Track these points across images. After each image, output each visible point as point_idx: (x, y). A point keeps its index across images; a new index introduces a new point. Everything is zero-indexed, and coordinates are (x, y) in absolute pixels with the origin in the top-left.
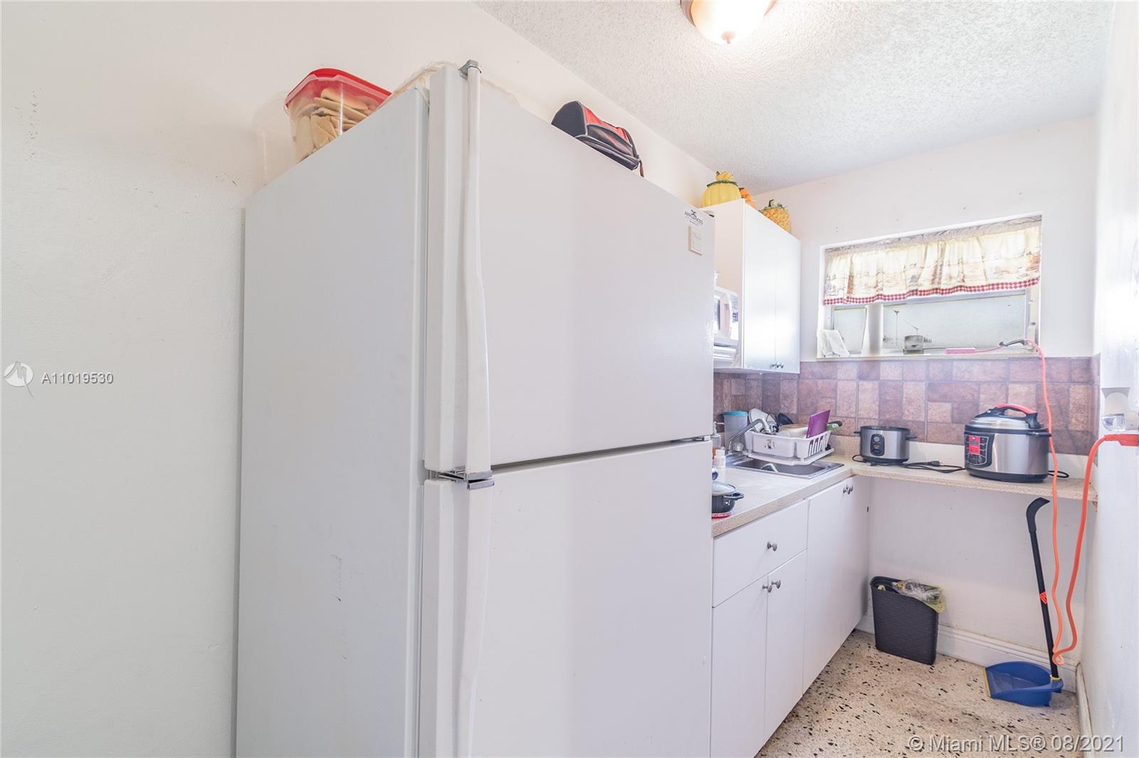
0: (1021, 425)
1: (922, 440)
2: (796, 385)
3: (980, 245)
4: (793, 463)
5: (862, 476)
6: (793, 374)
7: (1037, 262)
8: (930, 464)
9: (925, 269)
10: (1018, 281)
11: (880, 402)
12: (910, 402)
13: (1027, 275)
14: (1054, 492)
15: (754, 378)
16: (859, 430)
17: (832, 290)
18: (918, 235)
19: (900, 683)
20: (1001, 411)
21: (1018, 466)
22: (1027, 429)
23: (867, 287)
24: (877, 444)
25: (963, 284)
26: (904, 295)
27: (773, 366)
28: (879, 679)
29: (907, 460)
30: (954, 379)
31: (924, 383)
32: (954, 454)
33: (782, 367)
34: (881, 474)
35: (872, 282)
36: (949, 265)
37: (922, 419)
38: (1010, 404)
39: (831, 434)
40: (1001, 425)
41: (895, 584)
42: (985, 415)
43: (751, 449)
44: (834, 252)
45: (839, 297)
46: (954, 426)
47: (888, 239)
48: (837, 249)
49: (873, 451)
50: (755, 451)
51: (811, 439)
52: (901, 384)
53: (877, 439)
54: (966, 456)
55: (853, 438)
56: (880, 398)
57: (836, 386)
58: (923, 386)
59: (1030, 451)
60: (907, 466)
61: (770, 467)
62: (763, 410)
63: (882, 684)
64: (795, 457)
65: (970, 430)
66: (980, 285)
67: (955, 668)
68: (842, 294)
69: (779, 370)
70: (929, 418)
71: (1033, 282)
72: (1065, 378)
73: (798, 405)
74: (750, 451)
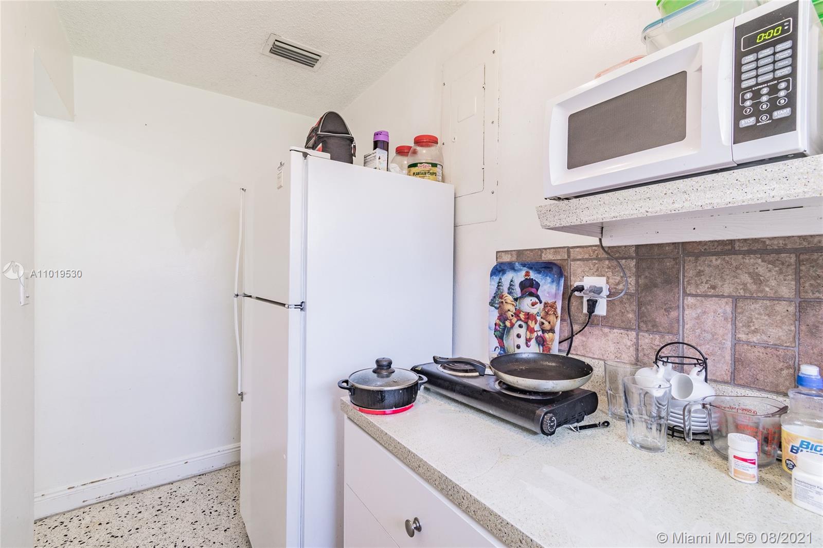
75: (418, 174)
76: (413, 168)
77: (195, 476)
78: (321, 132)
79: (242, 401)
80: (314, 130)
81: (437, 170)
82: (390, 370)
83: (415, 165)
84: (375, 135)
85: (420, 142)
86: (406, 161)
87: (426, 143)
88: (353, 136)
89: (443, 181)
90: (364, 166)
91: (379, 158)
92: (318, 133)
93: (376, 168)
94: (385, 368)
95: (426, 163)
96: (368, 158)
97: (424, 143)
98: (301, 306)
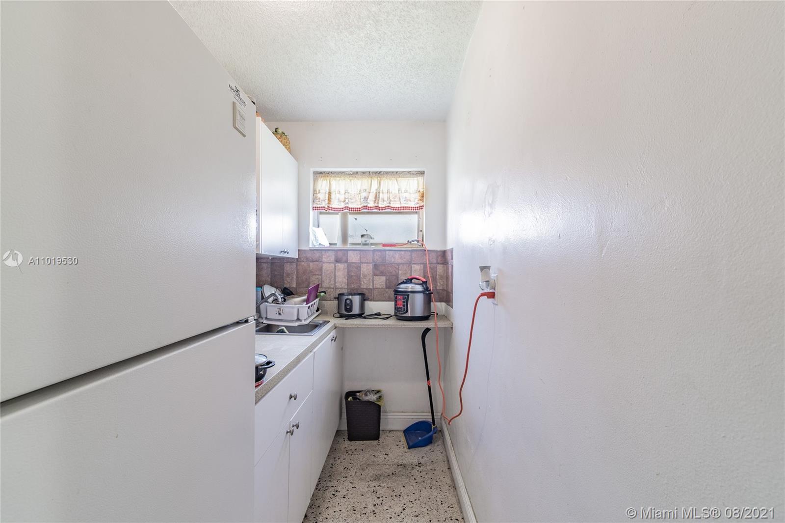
0: (419, 288)
1: (371, 300)
2: (295, 266)
3: (398, 183)
4: (297, 324)
5: (341, 327)
6: (293, 258)
7: (423, 197)
8: (376, 314)
9: (371, 193)
10: (414, 206)
11: (348, 277)
12: (365, 276)
13: (418, 203)
14: (436, 325)
15: (265, 261)
16: (337, 296)
17: (318, 200)
18: (367, 172)
19: (364, 459)
20: (409, 281)
21: (419, 311)
22: (423, 290)
23: (339, 201)
24: (348, 305)
25: (389, 205)
26: (360, 208)
27: (282, 252)
28: (353, 462)
29: (364, 314)
30: (387, 262)
31: (372, 264)
32: (387, 307)
33: (288, 253)
34: (352, 325)
35: (342, 198)
36: (383, 193)
37: (371, 287)
38: (413, 276)
39: (319, 300)
40: (411, 288)
41: (358, 394)
42: (403, 283)
43: (265, 316)
44: (318, 174)
45: (323, 206)
46: (387, 290)
47: (351, 171)
48: (321, 173)
49: (346, 310)
50: (268, 317)
51: (308, 305)
52: (359, 265)
53: (348, 302)
54: (395, 308)
55: (333, 302)
56: (348, 274)
57: (322, 267)
58: (371, 266)
59: (424, 302)
60: (365, 318)
61: (283, 330)
62: (272, 285)
63: (354, 465)
64: (298, 319)
65: (397, 292)
66: (398, 206)
67: (390, 437)
68: (324, 204)
69: (285, 255)
70: (375, 286)
71: (421, 207)
72: (435, 261)
73: (297, 281)
74: (264, 319)
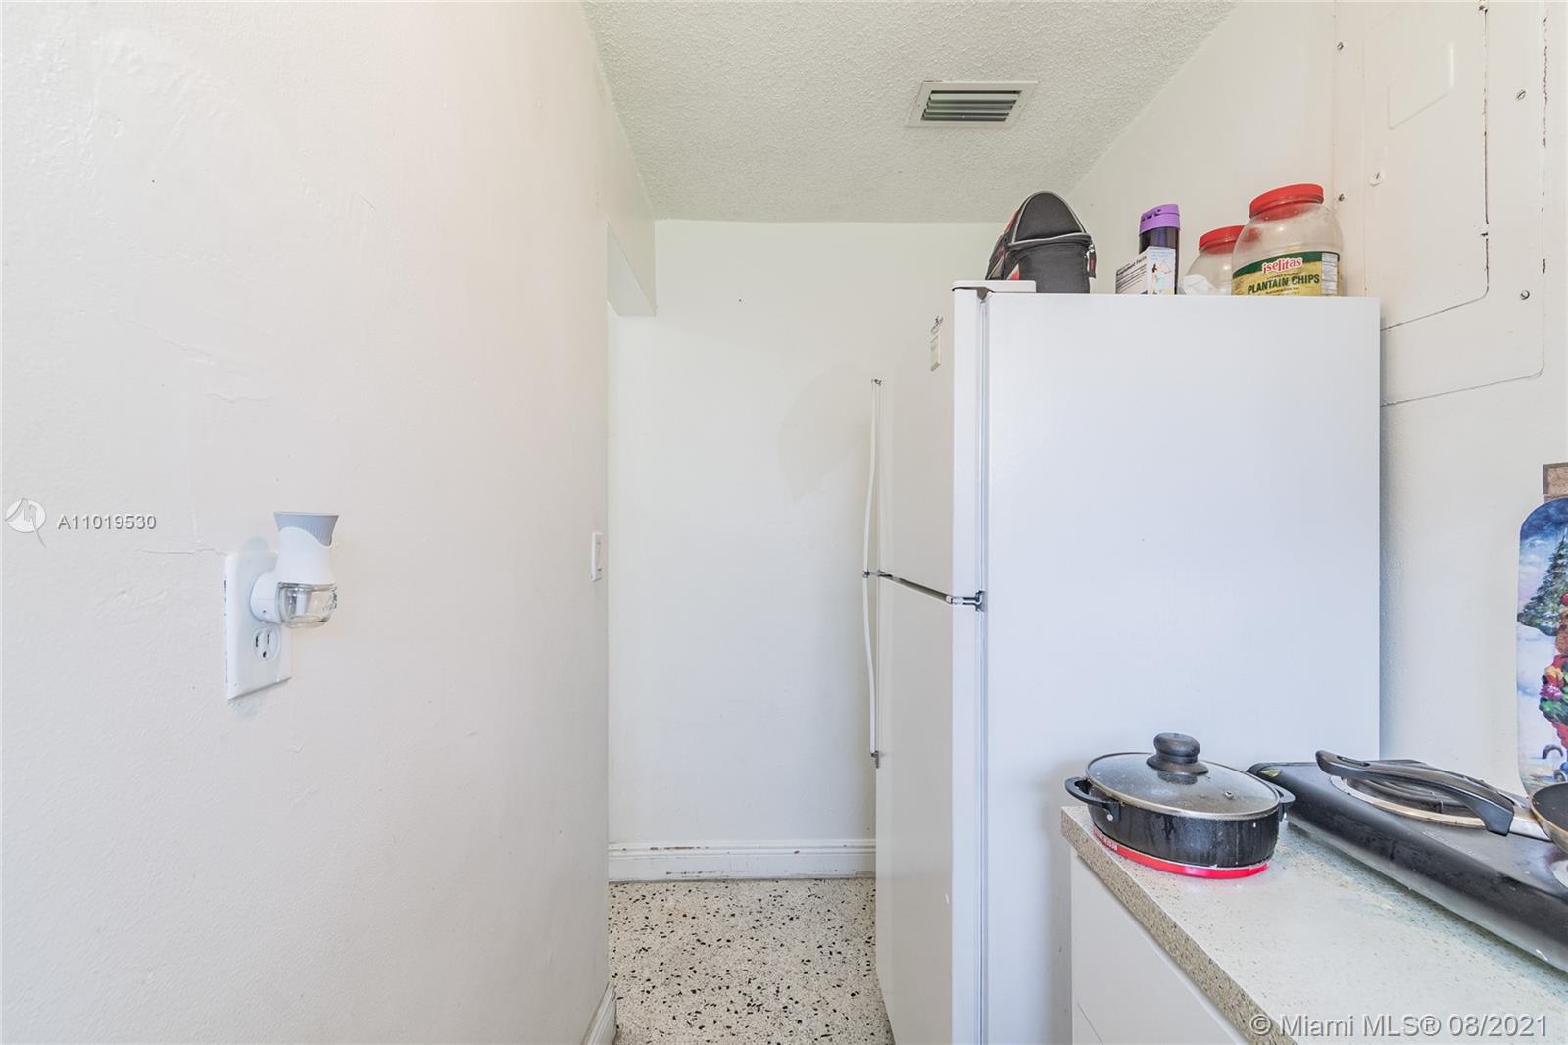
75: (1263, 287)
76: (1247, 276)
77: (809, 879)
78: (1017, 240)
79: (877, 767)
80: (1005, 240)
81: (1325, 267)
82: (1193, 767)
83: (1254, 267)
84: (1143, 219)
85: (1266, 210)
86: (1227, 264)
87: (1287, 207)
88: (1089, 233)
89: (1342, 290)
90: (1117, 293)
91: (1154, 269)
92: (1010, 244)
93: (1146, 293)
94: (1181, 759)
95: (1285, 256)
96: (1125, 274)
97: (1281, 209)
98: (977, 599)
